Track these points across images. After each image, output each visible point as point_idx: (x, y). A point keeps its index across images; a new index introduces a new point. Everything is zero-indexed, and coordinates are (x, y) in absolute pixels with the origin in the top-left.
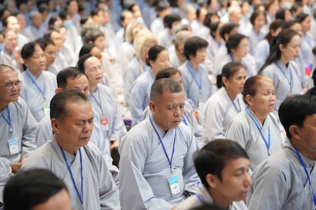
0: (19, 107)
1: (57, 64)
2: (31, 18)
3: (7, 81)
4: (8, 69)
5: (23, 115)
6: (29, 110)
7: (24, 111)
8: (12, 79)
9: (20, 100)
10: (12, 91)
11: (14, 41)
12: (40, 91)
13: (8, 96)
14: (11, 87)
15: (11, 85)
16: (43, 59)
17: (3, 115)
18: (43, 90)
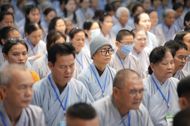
0: (140, 114)
1: (186, 69)
2: (165, 16)
3: (131, 88)
4: (135, 75)
5: (143, 124)
6: (150, 119)
7: (144, 120)
8: (137, 87)
9: (142, 107)
10: (134, 98)
11: (143, 42)
12: (164, 99)
13: (130, 104)
14: (134, 95)
15: (135, 93)
16: (172, 66)
17: (123, 122)
18: (167, 98)
